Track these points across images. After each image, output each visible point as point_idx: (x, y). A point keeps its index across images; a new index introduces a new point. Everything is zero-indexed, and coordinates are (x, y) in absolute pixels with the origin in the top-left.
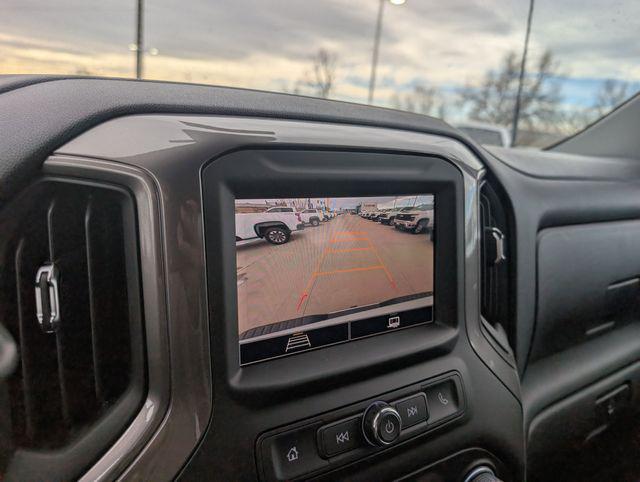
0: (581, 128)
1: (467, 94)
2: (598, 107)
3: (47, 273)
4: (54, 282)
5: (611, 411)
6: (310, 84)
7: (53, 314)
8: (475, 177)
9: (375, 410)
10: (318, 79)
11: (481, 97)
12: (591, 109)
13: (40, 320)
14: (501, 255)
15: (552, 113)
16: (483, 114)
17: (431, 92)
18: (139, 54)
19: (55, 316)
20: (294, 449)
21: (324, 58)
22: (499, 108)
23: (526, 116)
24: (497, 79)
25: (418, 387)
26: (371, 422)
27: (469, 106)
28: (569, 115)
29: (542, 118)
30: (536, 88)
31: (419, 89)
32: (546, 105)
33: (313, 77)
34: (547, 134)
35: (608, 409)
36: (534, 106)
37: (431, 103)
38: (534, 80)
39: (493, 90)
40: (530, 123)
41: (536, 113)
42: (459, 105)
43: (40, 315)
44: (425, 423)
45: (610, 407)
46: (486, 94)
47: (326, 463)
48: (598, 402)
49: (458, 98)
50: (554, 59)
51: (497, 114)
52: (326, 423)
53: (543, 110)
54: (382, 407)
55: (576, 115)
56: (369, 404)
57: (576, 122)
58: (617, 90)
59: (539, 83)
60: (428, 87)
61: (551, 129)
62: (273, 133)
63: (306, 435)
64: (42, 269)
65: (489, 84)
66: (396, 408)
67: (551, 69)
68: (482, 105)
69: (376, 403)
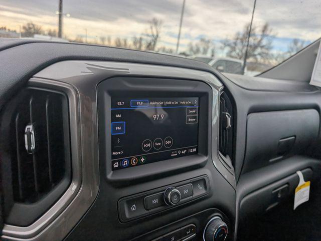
0: (281, 62)
1: (226, 43)
2: (289, 52)
3: (29, 128)
4: (33, 132)
5: (279, 196)
6: (148, 35)
7: (32, 146)
8: (218, 90)
9: (169, 190)
10: (152, 32)
11: (233, 45)
12: (286, 53)
13: (27, 148)
14: (229, 125)
15: (267, 54)
16: (234, 54)
17: (208, 42)
18: (60, 16)
19: (33, 147)
20: (134, 205)
21: (155, 22)
22: (241, 51)
23: (254, 56)
24: (241, 36)
25: (189, 181)
26: (167, 195)
27: (227, 49)
28: (276, 56)
29: (262, 57)
30: (260, 41)
31: (202, 40)
32: (264, 50)
33: (149, 32)
34: (264, 65)
35: (278, 195)
36: (259, 50)
37: (208, 47)
38: (259, 38)
39: (239, 41)
40: (256, 59)
41: (259, 54)
42: (222, 48)
43: (27, 146)
44: (191, 197)
45: (279, 194)
46: (235, 44)
47: (148, 212)
48: (273, 192)
49: (221, 45)
50: (269, 28)
51: (240, 54)
52: (148, 195)
53: (263, 53)
54: (172, 189)
55: (279, 56)
56: (167, 188)
57: (278, 59)
58: (299, 44)
59: (261, 39)
60: (207, 39)
61: (267, 63)
62: (128, 70)
63: (140, 200)
64: (27, 127)
65: (237, 39)
66: (179, 189)
67: (268, 32)
68: (233, 49)
69: (170, 187)
